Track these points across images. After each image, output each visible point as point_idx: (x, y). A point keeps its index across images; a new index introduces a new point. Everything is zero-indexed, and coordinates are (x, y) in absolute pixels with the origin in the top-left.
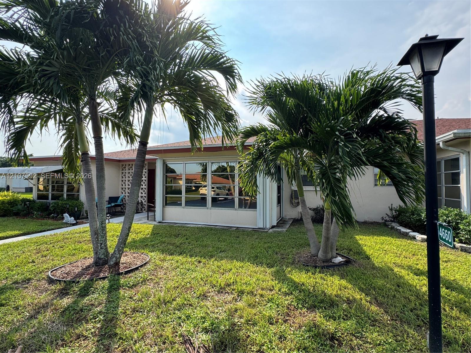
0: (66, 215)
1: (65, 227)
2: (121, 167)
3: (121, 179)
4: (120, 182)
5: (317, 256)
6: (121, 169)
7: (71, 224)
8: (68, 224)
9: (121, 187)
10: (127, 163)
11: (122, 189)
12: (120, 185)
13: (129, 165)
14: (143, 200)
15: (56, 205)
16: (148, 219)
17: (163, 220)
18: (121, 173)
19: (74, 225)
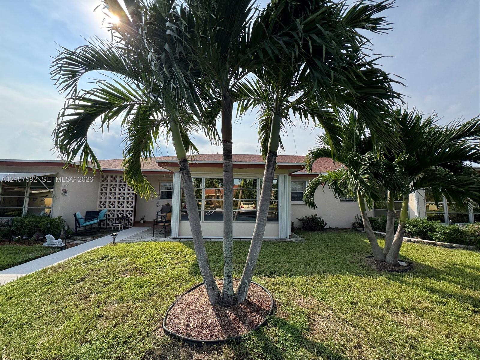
0: (49, 237)
1: (53, 253)
2: (100, 178)
3: (100, 191)
4: (99, 195)
5: (385, 261)
6: (101, 181)
7: (58, 248)
8: (54, 248)
9: (99, 200)
10: (110, 175)
11: (101, 202)
12: (99, 198)
13: (112, 177)
14: (128, 215)
15: (19, 224)
16: (153, 236)
17: (179, 236)
18: (100, 185)
19: (62, 248)
